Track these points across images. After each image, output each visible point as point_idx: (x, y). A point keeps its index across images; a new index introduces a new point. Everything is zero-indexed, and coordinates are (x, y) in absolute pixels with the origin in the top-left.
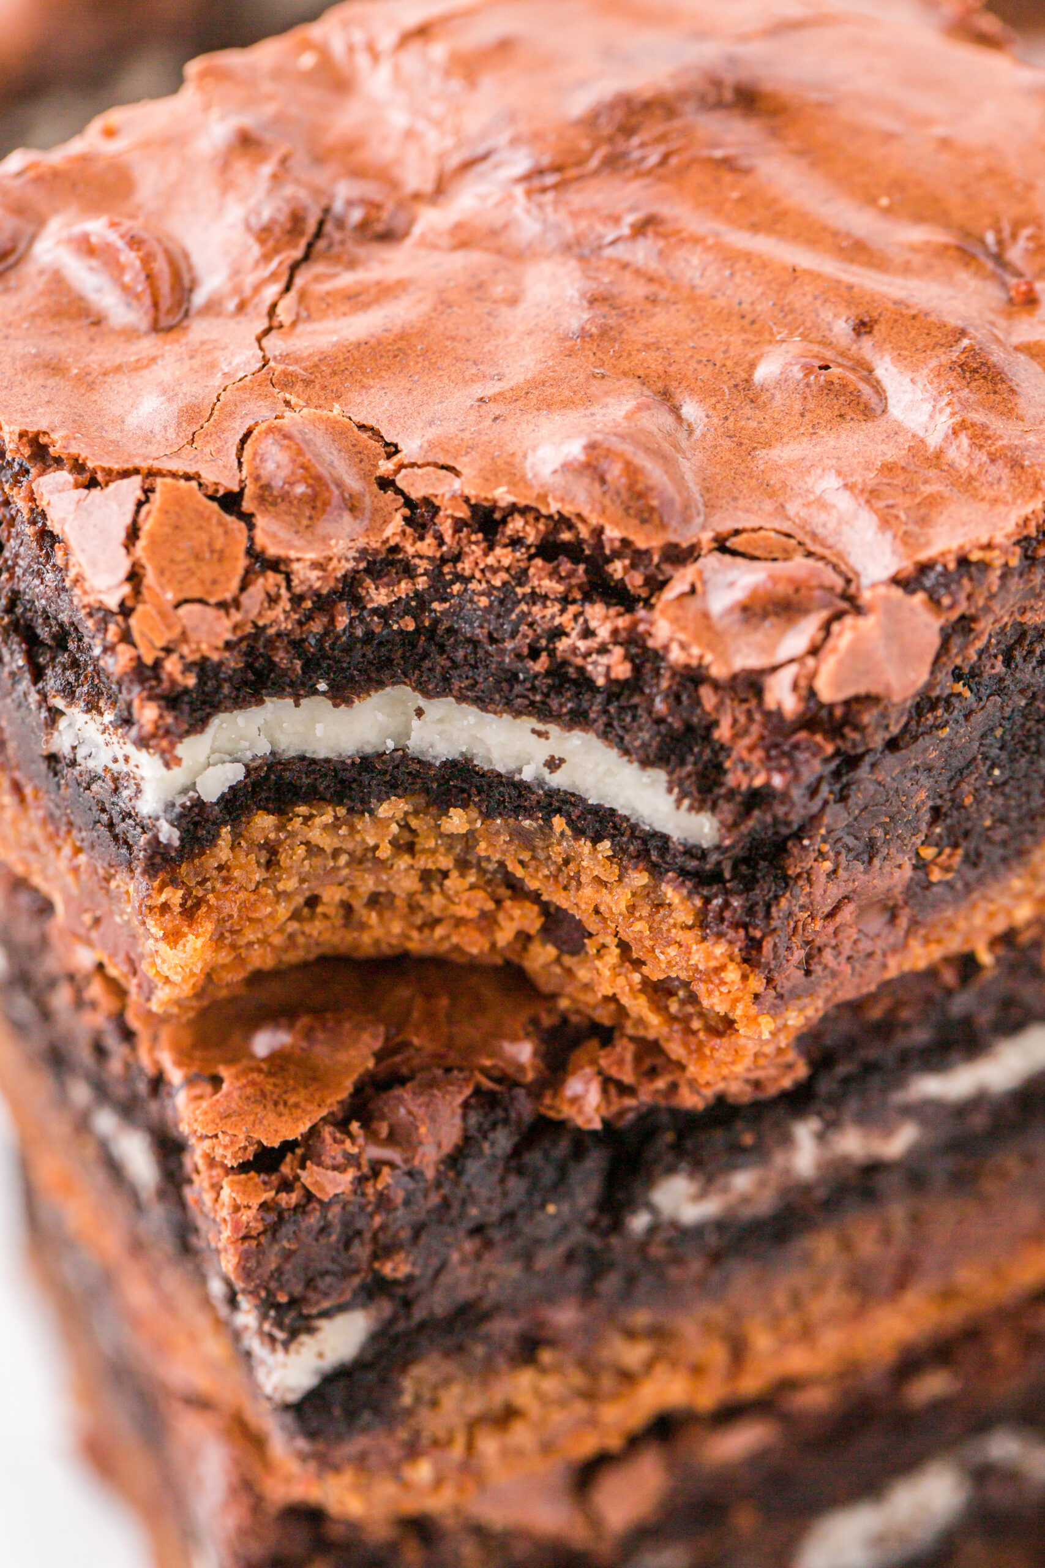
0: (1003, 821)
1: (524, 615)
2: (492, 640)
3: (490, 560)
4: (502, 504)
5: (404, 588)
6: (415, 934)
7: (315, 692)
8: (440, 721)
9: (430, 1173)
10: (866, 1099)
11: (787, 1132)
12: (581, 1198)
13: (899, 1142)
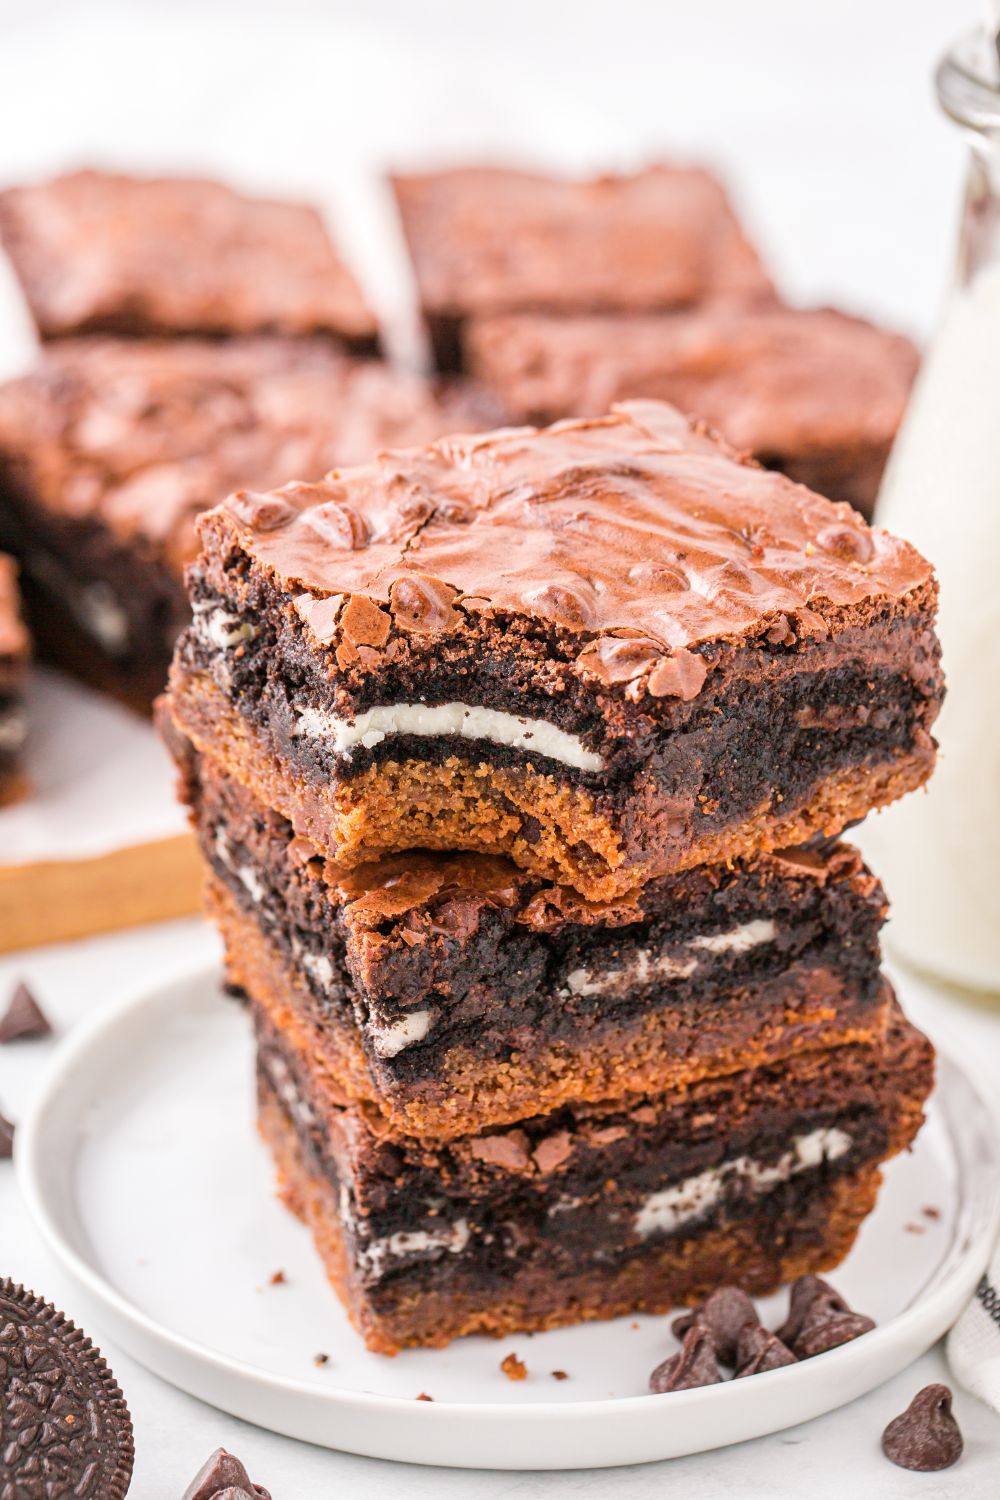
0: (738, 789)
1: (518, 666)
2: (502, 677)
3: (503, 639)
4: (510, 612)
5: (463, 654)
6: (461, 834)
7: (419, 702)
8: (477, 719)
9: (462, 943)
10: (673, 943)
11: (635, 954)
12: (534, 970)
13: (689, 969)
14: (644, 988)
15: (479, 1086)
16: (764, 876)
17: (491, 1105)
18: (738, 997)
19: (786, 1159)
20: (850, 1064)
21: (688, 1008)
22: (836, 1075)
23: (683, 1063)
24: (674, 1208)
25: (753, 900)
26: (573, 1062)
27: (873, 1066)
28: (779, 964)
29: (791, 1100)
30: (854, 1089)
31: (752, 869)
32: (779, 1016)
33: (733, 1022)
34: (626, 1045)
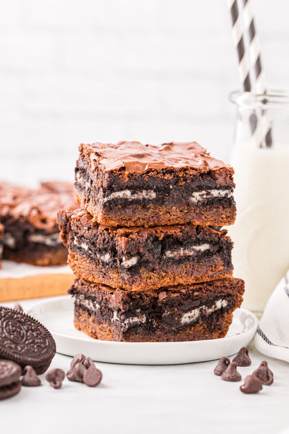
9: (144, 241)
10: (188, 246)
11: (180, 248)
12: (159, 249)
13: (191, 253)
14: (182, 257)
15: (147, 278)
16: (208, 232)
17: (150, 282)
18: (202, 262)
19: (214, 306)
20: (227, 283)
21: (191, 263)
22: (224, 286)
23: (190, 278)
24: (189, 317)
25: (205, 237)
26: (167, 274)
27: (232, 285)
28: (210, 255)
29: (215, 291)
30: (228, 290)
31: (205, 230)
32: (210, 269)
33: (201, 269)
34: (178, 271)
